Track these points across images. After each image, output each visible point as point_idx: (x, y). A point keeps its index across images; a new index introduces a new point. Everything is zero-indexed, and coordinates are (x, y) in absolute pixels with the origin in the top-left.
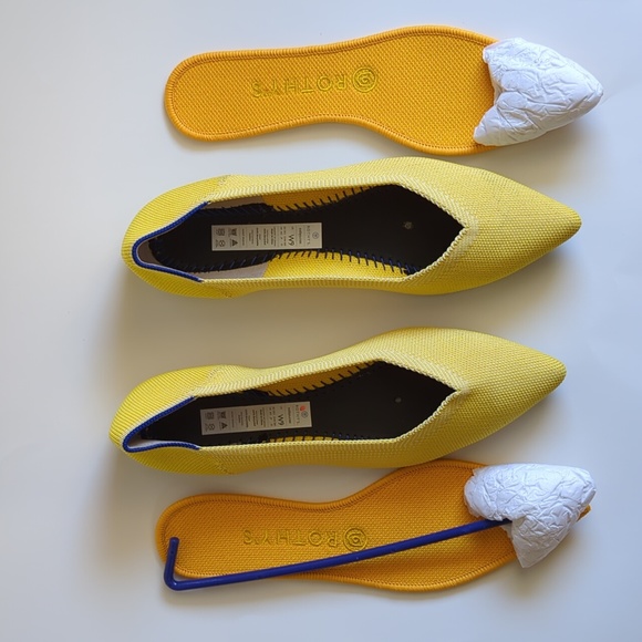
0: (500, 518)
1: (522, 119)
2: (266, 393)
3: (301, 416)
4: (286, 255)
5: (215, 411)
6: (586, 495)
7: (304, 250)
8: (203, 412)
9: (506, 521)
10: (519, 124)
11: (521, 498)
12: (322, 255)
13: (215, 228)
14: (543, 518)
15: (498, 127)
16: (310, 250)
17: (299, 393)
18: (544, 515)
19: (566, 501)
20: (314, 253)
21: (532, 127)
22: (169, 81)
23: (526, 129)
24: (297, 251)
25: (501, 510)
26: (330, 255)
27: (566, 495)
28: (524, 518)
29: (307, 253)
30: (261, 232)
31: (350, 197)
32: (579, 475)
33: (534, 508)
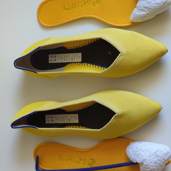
0: (135, 162)
1: (144, 11)
2: (65, 111)
3: (75, 119)
4: (70, 64)
5: (50, 116)
6: (167, 157)
7: (76, 62)
8: (46, 116)
9: (137, 163)
10: (144, 13)
11: (142, 155)
12: (81, 64)
13: (50, 55)
14: (149, 164)
15: (137, 15)
16: (78, 62)
17: (75, 111)
18: (150, 163)
19: (159, 158)
20: (79, 63)
21: (148, 14)
22: (38, 8)
23: (147, 15)
24: (74, 63)
25: (135, 159)
26: (84, 64)
27: (159, 156)
28: (142, 163)
29: (77, 63)
30: (63, 56)
31: (91, 43)
32: (165, 148)
33: (146, 160)
